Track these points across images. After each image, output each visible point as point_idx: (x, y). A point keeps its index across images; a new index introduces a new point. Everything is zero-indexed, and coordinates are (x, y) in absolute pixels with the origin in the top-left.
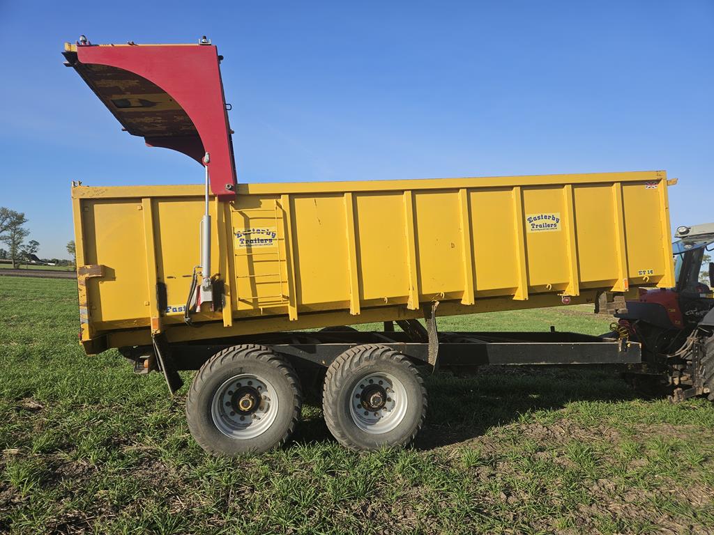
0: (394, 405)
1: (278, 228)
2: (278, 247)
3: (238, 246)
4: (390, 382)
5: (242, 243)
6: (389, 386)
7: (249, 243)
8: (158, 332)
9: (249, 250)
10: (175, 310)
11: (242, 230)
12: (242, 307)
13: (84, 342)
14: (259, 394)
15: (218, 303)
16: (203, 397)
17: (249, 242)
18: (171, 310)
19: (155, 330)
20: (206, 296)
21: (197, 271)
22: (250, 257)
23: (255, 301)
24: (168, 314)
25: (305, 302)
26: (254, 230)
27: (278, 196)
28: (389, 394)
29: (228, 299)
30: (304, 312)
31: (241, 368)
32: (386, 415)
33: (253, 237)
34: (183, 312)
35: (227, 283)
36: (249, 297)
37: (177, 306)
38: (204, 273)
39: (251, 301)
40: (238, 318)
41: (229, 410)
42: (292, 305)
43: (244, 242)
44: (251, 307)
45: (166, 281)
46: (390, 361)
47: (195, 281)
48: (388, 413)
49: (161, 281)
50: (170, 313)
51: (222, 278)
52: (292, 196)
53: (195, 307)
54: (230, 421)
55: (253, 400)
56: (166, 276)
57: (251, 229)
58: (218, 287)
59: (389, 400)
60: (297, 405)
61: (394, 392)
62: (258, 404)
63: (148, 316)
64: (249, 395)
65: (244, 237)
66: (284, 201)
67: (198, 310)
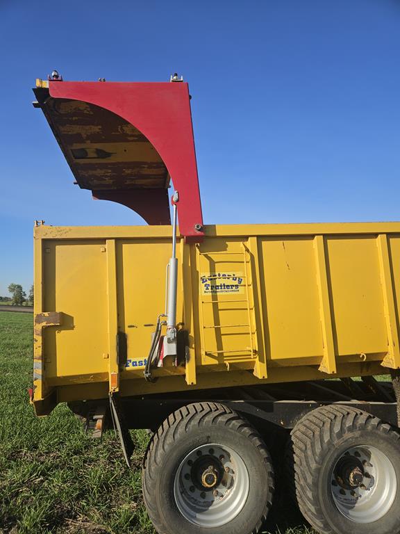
0: (372, 483)
1: (245, 272)
2: (246, 293)
4: (367, 454)
5: (207, 289)
6: (366, 459)
7: (214, 289)
8: (117, 390)
9: (215, 297)
10: (135, 364)
11: (207, 274)
12: (207, 361)
13: (36, 403)
14: (222, 464)
15: (181, 357)
16: (166, 473)
17: (214, 288)
18: (130, 364)
19: (113, 388)
20: (170, 349)
21: (162, 320)
22: (215, 306)
23: (221, 355)
24: (127, 368)
25: (273, 357)
26: (219, 275)
27: (245, 238)
28: (367, 469)
29: (192, 352)
30: (272, 366)
31: (209, 437)
32: (365, 495)
33: (218, 282)
34: (144, 367)
35: (192, 334)
36: (215, 351)
37: (138, 357)
38: (170, 323)
39: (216, 355)
40: (201, 371)
41: (188, 484)
42: (261, 360)
43: (210, 288)
44: (215, 362)
45: (127, 331)
46: (376, 432)
47: (158, 331)
48: (367, 493)
49: (121, 330)
50: (130, 367)
51: (185, 328)
52: (261, 238)
53: (157, 361)
54: (190, 498)
55: (216, 473)
56: (127, 325)
57: (217, 274)
58: (183, 339)
59: (368, 475)
60: (272, 486)
61: (372, 466)
62: (222, 479)
63: (106, 371)
64: (212, 467)
65: (209, 282)
66: (251, 244)
67: (160, 364)
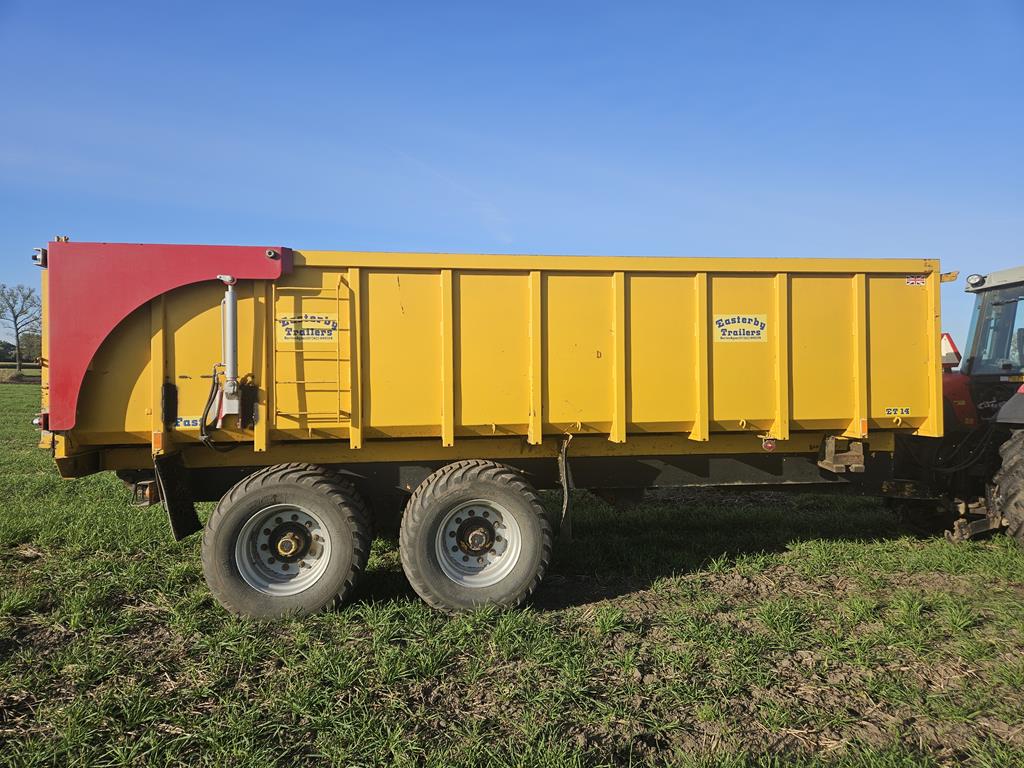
1: (341, 314)
2: (341, 342)
3: (282, 337)
4: (499, 514)
5: (289, 334)
6: (498, 520)
7: (299, 336)
8: (162, 453)
9: (299, 345)
10: (187, 423)
11: (290, 315)
12: (283, 424)
13: (58, 460)
14: (308, 532)
15: (247, 416)
17: (299, 333)
18: (181, 423)
19: (157, 449)
20: (232, 407)
21: (219, 370)
22: (300, 357)
23: (303, 419)
24: (177, 428)
25: (374, 423)
26: (306, 317)
27: (345, 269)
28: (499, 531)
29: (262, 409)
30: (372, 437)
33: (305, 325)
34: (198, 427)
35: (263, 387)
36: (295, 413)
37: (190, 418)
38: (229, 374)
39: (297, 416)
40: (276, 439)
41: (266, 555)
42: (355, 425)
43: (292, 333)
44: (295, 425)
45: (178, 382)
47: (216, 385)
48: (497, 559)
49: (170, 381)
50: (181, 427)
51: (256, 383)
52: (364, 271)
53: (216, 421)
54: (268, 571)
55: (298, 542)
56: (178, 374)
57: (303, 315)
58: (248, 394)
61: (504, 527)
62: (307, 547)
63: (149, 429)
64: (291, 534)
65: (292, 326)
66: (353, 277)
67: (219, 425)
